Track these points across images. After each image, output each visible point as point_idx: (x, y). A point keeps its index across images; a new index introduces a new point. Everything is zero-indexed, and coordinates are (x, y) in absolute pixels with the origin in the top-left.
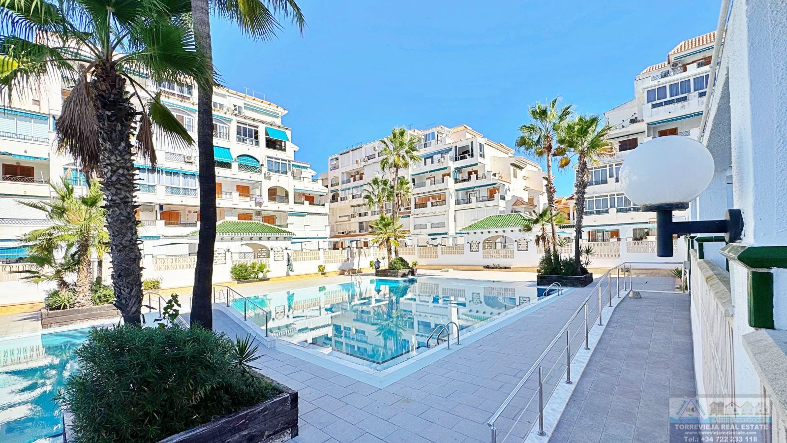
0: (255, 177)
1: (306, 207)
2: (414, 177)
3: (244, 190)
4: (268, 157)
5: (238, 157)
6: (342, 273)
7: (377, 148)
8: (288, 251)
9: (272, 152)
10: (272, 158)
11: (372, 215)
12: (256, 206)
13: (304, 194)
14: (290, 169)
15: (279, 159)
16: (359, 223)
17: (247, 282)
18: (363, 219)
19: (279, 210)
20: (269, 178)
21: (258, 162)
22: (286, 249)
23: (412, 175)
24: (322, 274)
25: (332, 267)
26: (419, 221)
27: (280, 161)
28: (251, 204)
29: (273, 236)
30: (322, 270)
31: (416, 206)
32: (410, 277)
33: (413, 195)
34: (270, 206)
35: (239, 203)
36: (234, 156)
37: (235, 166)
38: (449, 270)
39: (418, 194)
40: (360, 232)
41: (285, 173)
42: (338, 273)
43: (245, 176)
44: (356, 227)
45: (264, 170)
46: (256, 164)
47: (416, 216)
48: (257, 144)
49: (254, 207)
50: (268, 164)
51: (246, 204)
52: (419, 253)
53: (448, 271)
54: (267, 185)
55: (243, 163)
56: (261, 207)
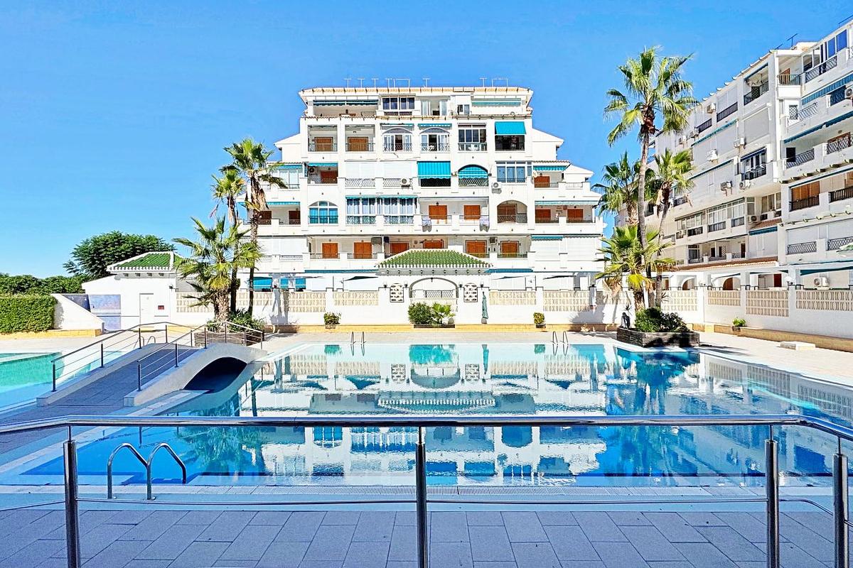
0: (480, 191)
1: (563, 226)
2: (790, 145)
3: (472, 211)
4: (498, 163)
5: (459, 171)
6: (576, 328)
9: (506, 155)
10: (504, 163)
11: (710, 231)
12: (481, 230)
13: (565, 207)
14: (529, 175)
15: (513, 163)
17: (426, 327)
18: (695, 240)
19: (513, 233)
20: (499, 191)
21: (487, 171)
22: (482, 286)
23: (785, 141)
24: (538, 327)
25: (560, 318)
26: (799, 237)
27: (516, 165)
28: (474, 228)
30: (540, 322)
31: (794, 206)
33: (786, 182)
34: (506, 229)
35: (460, 228)
36: (454, 169)
37: (454, 181)
38: (798, 344)
39: (798, 179)
41: (523, 180)
42: (569, 328)
43: (468, 191)
45: (492, 180)
46: (484, 175)
47: (791, 226)
48: (485, 147)
49: (478, 232)
50: (499, 171)
51: (471, 228)
52: (749, 303)
53: (794, 348)
54: (496, 200)
55: (467, 176)
56: (487, 231)
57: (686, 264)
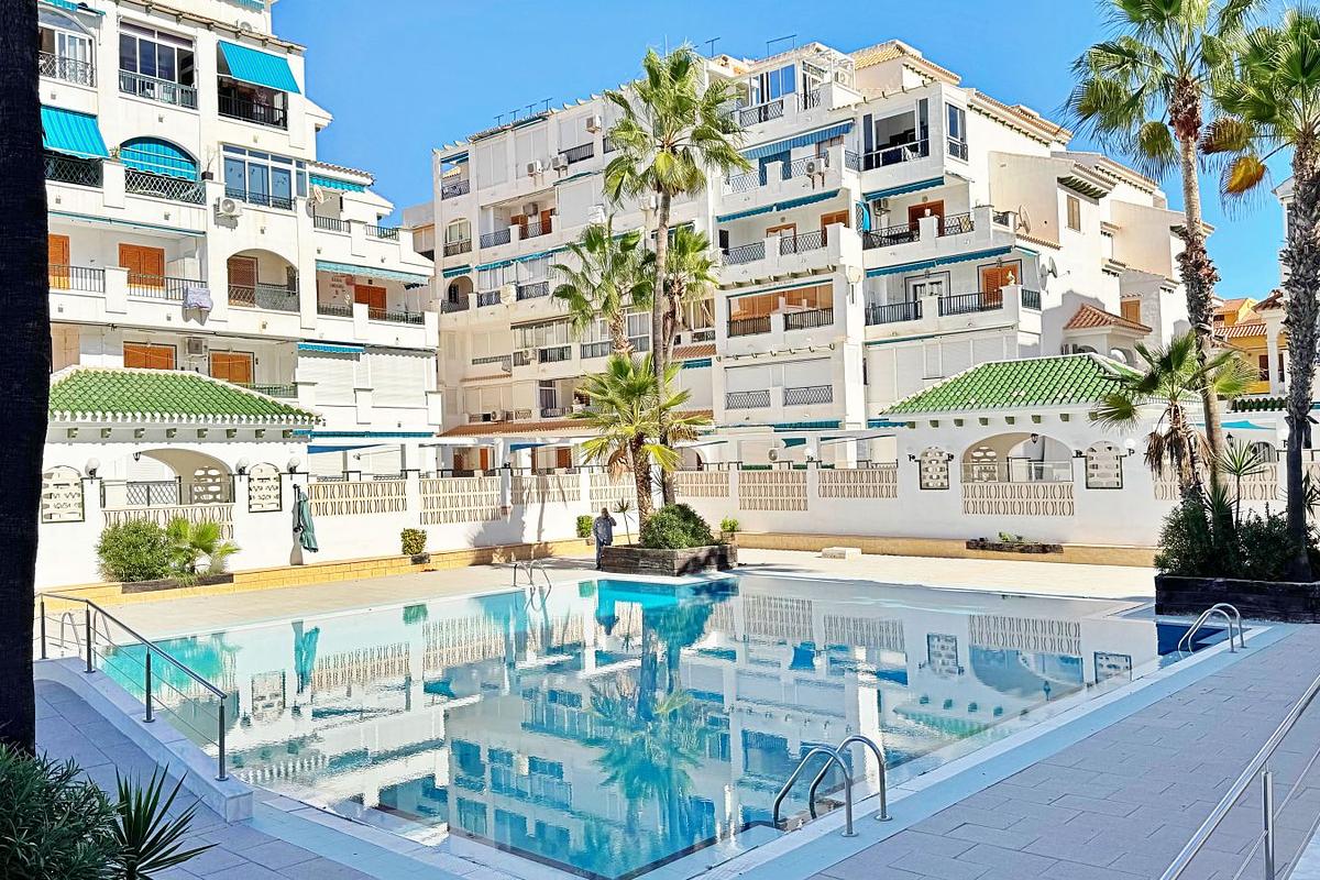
0: (183, 216)
1: (359, 325)
2: (725, 226)
3: (145, 264)
4: (227, 148)
5: (124, 145)
6: (483, 558)
7: (598, 123)
8: (299, 480)
9: (243, 132)
10: (242, 151)
11: (583, 356)
12: (187, 320)
13: (350, 280)
14: (301, 193)
15: (264, 156)
16: (542, 383)
17: (157, 587)
18: (553, 370)
19: (265, 332)
20: (231, 221)
21: (194, 162)
22: (292, 471)
23: (719, 219)
24: (415, 561)
25: (450, 539)
26: (745, 381)
27: (270, 163)
28: (168, 310)
29: (245, 425)
30: (414, 545)
31: (734, 327)
32: (714, 574)
33: (722, 288)
34: (234, 320)
35: (129, 307)
36: (112, 140)
37: (114, 174)
38: (849, 551)
39: (740, 285)
40: (543, 415)
41: (288, 204)
42: (471, 557)
43: (150, 211)
44: (529, 400)
45: (215, 191)
46: (185, 171)
47: (732, 362)
48: (191, 101)
49: (178, 322)
50: (228, 170)
51: (154, 312)
52: (744, 491)
53: (842, 556)
54: (223, 245)
55: (143, 166)
56: (202, 324)
57: (536, 418)
